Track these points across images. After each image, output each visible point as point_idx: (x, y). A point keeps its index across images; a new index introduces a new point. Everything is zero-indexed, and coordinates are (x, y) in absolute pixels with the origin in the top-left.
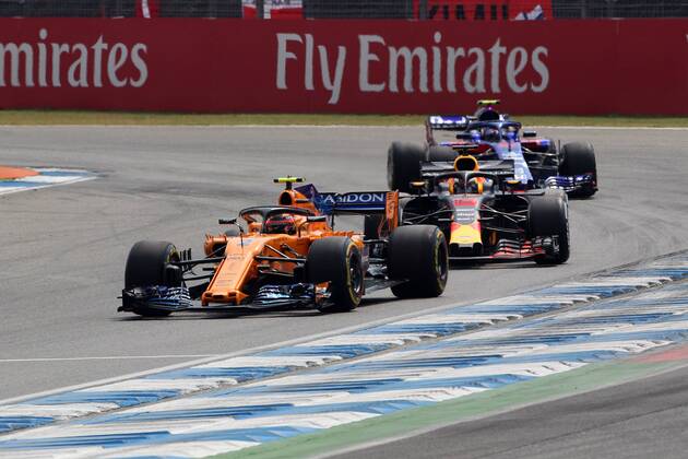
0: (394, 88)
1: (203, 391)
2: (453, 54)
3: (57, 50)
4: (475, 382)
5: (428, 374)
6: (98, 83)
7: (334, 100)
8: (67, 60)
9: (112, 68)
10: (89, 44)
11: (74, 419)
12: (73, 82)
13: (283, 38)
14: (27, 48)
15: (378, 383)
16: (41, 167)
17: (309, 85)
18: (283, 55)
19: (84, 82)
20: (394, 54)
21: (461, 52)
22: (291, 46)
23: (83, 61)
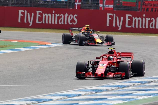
0: (133, 27)
1: (87, 95)
2: (148, 19)
3: (57, 16)
4: (149, 95)
5: (139, 93)
6: (66, 23)
7: (120, 29)
8: (59, 18)
9: (69, 20)
10: (64, 15)
11: (57, 100)
12: (60, 23)
13: (108, 15)
14: (50, 15)
15: (127, 94)
16: (52, 42)
17: (114, 25)
18: (108, 18)
19: (62, 23)
20: (134, 19)
21: (149, 19)
22: (110, 16)
23: (62, 18)
